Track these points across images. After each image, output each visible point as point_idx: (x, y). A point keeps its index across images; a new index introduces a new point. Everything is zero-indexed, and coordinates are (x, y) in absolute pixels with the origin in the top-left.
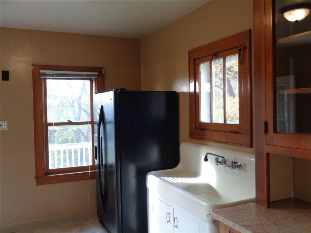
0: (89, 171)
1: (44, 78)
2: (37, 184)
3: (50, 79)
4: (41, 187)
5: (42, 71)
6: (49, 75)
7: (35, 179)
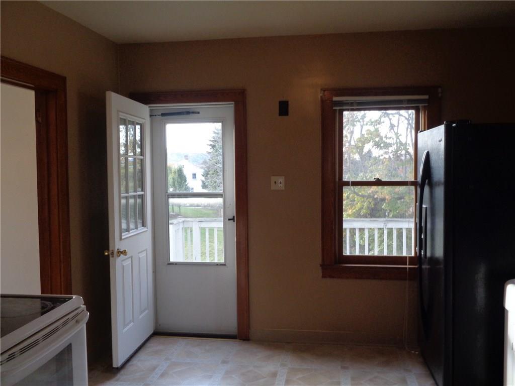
0: (408, 266)
1: (339, 110)
2: (324, 276)
3: (348, 110)
4: (328, 281)
5: (335, 99)
6: (347, 104)
7: (320, 268)
